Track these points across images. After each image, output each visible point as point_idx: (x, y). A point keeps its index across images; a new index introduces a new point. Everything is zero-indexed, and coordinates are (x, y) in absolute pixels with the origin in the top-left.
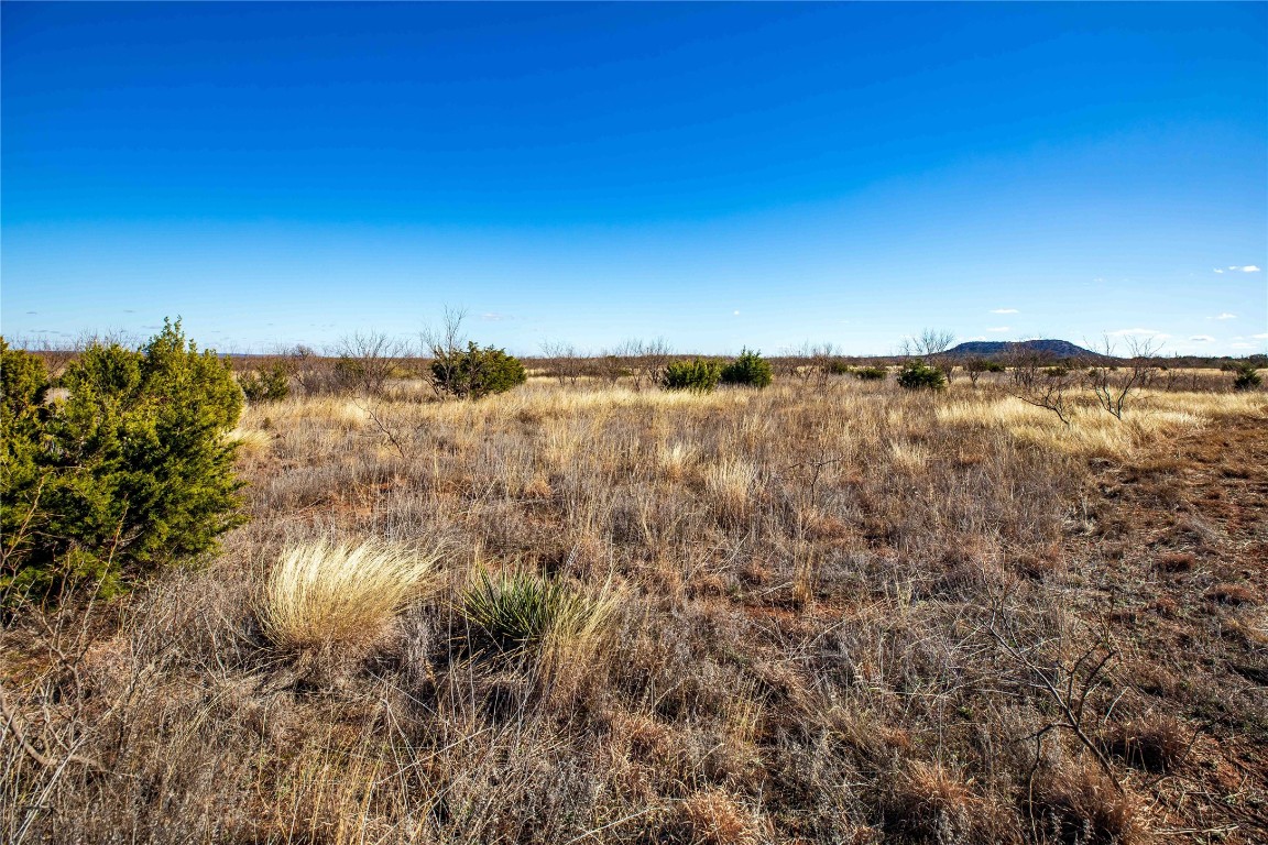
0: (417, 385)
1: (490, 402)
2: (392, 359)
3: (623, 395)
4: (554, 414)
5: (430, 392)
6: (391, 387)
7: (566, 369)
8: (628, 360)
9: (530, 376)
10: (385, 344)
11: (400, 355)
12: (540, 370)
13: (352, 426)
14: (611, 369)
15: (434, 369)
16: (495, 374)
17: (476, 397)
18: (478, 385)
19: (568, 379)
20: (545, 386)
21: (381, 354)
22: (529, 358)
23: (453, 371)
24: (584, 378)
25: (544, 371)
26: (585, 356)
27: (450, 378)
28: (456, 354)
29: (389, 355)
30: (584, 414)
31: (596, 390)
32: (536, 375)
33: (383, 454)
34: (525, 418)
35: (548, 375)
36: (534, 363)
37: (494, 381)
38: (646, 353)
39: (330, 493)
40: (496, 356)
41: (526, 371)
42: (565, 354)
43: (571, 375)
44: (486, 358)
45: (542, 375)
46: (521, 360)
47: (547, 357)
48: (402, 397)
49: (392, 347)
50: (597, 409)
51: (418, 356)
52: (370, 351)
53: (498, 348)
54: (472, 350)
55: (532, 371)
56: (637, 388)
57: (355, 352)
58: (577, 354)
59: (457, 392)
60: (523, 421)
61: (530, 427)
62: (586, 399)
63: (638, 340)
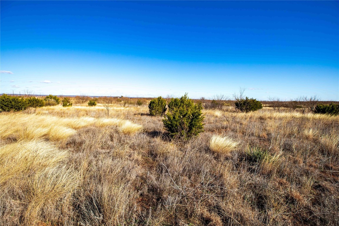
0: (231, 108)
1: (251, 114)
2: (225, 101)
3: (297, 114)
4: (270, 118)
5: (234, 110)
6: (225, 108)
7: (276, 105)
8: (301, 103)
9: (264, 106)
10: (224, 97)
11: (227, 100)
12: (267, 105)
13: (217, 117)
14: (294, 105)
15: (236, 104)
16: (253, 106)
17: (247, 112)
18: (248, 109)
19: (276, 108)
20: (269, 110)
21: (222, 100)
22: (264, 101)
23: (241, 104)
24: (283, 108)
25: (268, 105)
26: (284, 101)
27: (240, 106)
28: (242, 100)
29: (224, 100)
30: (280, 119)
31: (286, 112)
32: (266, 106)
33: (225, 124)
34: (261, 118)
35: (270, 107)
36: (265, 102)
37: (252, 108)
38: (308, 101)
39: (215, 129)
40: (253, 101)
41: (263, 105)
42: (276, 100)
43: (278, 107)
44: (251, 101)
45: (268, 106)
46: (262, 102)
47: (270, 101)
48: (227, 111)
49: (225, 98)
50: (286, 118)
51: (232, 100)
52: (220, 99)
53: (254, 98)
54: (247, 99)
55: (264, 105)
56: (303, 112)
57: (216, 99)
58: (280, 100)
59: (241, 110)
60: (260, 119)
61: (262, 121)
62: (283, 114)
63: (305, 96)
